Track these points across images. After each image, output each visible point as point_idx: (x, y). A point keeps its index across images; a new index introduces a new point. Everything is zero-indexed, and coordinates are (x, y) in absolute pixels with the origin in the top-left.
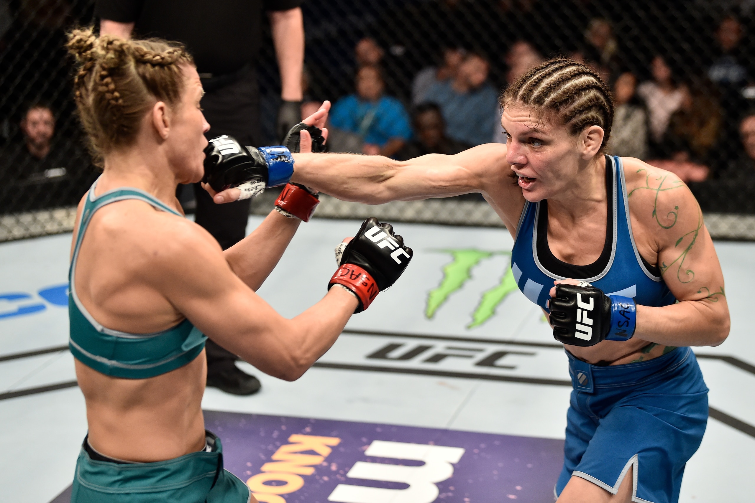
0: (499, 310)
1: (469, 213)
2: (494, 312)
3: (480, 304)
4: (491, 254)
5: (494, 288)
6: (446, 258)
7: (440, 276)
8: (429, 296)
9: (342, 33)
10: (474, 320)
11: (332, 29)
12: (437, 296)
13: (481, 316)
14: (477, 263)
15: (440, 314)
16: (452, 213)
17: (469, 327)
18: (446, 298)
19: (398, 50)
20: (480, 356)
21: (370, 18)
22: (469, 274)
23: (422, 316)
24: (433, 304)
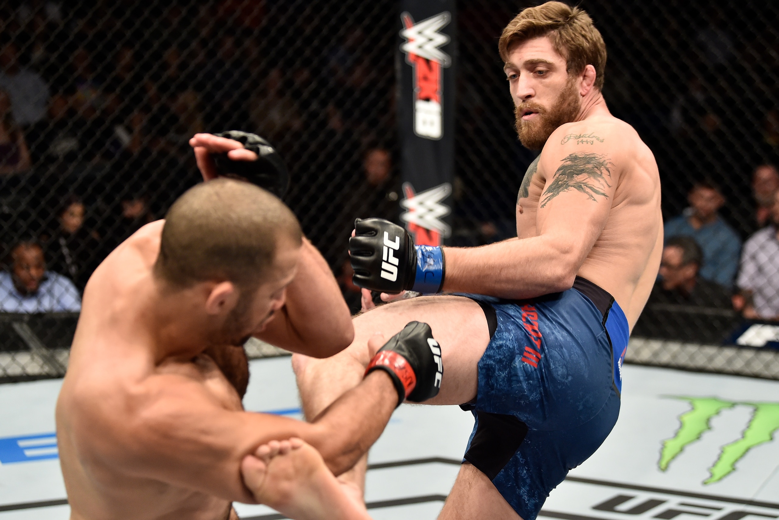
0: (739, 465)
1: (711, 359)
2: (734, 468)
3: (719, 458)
4: (733, 405)
5: (736, 442)
6: (684, 406)
7: (677, 425)
8: (663, 446)
10: (712, 476)
12: (672, 446)
13: (719, 471)
14: (718, 413)
15: (674, 466)
16: (692, 357)
18: (682, 450)
22: (708, 424)
23: (655, 467)
24: (668, 454)
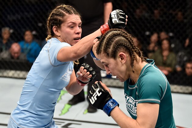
9: (22, 18)
11: (19, 17)
17: (60, 115)
19: (40, 25)
20: (63, 124)
21: (32, 14)
